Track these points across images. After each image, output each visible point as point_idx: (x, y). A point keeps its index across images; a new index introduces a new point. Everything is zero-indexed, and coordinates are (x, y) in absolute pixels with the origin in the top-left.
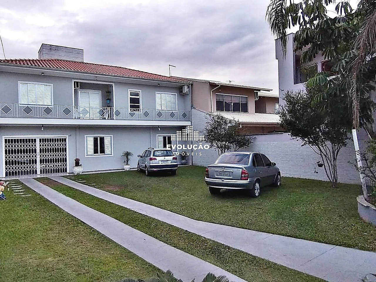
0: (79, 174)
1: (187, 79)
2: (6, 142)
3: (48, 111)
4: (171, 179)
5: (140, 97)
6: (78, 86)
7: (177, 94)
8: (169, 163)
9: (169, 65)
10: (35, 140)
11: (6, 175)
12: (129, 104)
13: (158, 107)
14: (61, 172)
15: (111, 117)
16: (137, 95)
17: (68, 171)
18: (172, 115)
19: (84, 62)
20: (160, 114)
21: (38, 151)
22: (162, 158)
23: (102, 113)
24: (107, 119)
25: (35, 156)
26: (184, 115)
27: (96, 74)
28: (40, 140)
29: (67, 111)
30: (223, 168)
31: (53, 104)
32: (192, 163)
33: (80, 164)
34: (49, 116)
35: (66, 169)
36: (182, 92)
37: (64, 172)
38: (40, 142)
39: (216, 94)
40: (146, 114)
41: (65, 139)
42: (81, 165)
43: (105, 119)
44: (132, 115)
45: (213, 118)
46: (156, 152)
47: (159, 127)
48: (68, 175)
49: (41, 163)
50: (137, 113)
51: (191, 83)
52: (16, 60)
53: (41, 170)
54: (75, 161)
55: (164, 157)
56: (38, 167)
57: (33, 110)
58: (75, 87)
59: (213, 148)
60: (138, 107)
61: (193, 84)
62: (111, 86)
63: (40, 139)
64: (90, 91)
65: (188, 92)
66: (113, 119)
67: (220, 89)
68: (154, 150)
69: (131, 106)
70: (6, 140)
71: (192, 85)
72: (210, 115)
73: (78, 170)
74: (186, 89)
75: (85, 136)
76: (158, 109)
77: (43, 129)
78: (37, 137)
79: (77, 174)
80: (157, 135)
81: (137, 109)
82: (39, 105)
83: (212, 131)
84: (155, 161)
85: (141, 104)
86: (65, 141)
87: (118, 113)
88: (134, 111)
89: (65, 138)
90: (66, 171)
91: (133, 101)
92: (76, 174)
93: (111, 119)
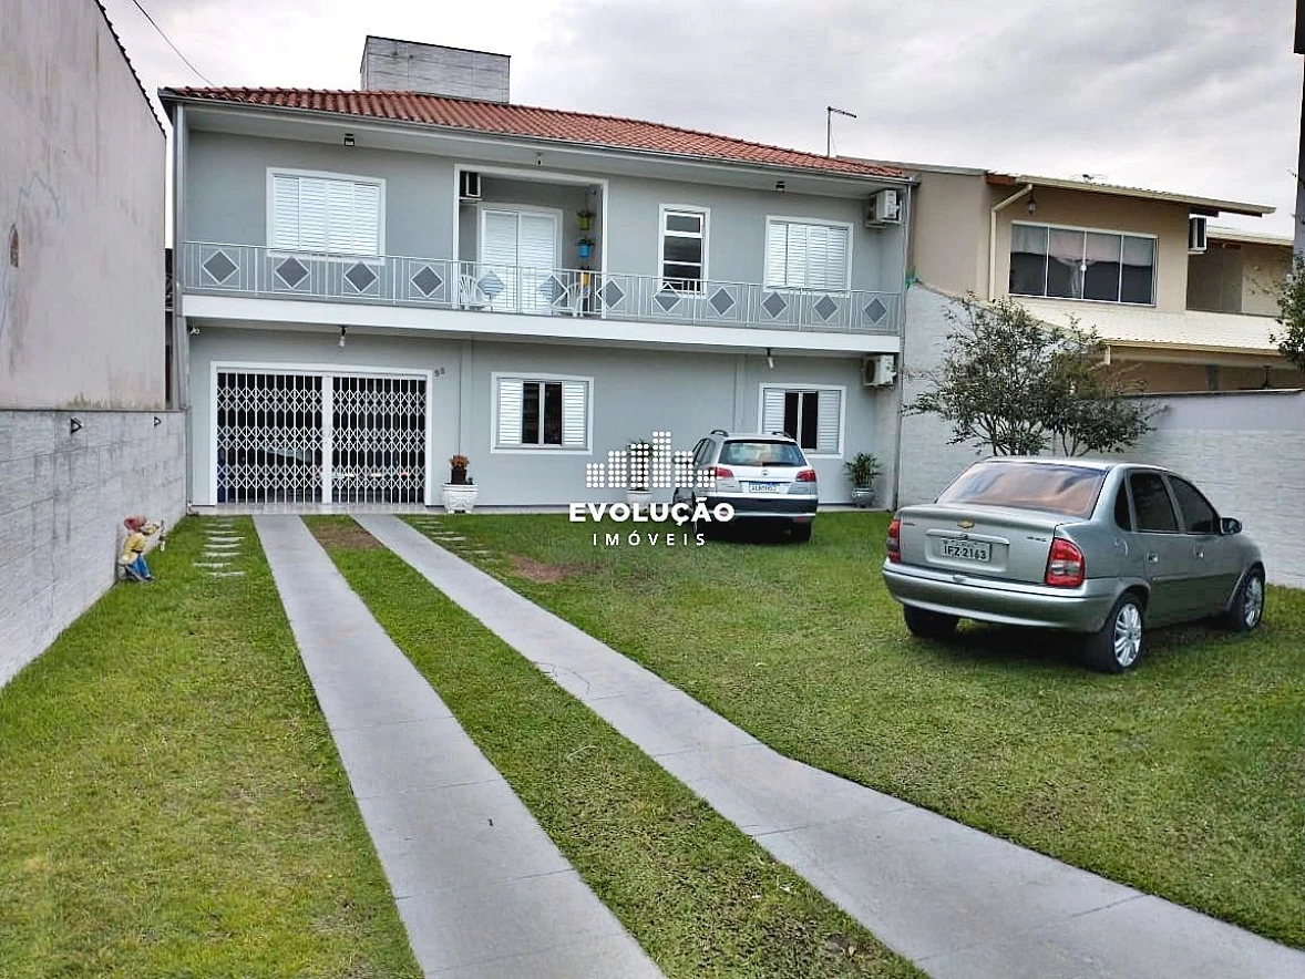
0: (463, 511)
1: (899, 168)
2: (221, 383)
3: (361, 276)
4: (785, 559)
5: (705, 236)
6: (473, 190)
7: (851, 226)
8: (782, 493)
9: (830, 109)
10: (319, 380)
11: (221, 499)
12: (662, 262)
13: (773, 277)
14: (404, 500)
15: (589, 310)
16: (694, 225)
17: (428, 500)
18: (826, 308)
19: (511, 103)
20: (775, 304)
21: (328, 420)
22: (756, 473)
23: (557, 291)
24: (575, 315)
25: (318, 439)
26: (876, 311)
27: (539, 142)
28: (336, 380)
29: (428, 281)
30: (966, 524)
31: (383, 253)
32: (896, 501)
33: (467, 478)
34: (362, 294)
35: (421, 490)
36: (871, 216)
37: (412, 500)
38: (336, 388)
39: (1015, 222)
40: (722, 301)
41: (423, 384)
42: (471, 479)
43: (571, 315)
44: (667, 303)
45: (980, 317)
46: (733, 447)
47: (769, 355)
48: (426, 512)
49: (335, 463)
50: (685, 296)
51: (911, 179)
52: (262, 92)
53: (335, 489)
54: (453, 464)
55: (762, 469)
56: (327, 474)
57: (310, 273)
58: (462, 193)
59: (970, 442)
60: (696, 272)
61: (919, 184)
62: (595, 191)
63: (335, 378)
64: (524, 211)
65: (897, 219)
66: (598, 317)
67: (1032, 201)
68: (726, 439)
69: (669, 271)
70: (221, 377)
71: (916, 187)
72: (967, 306)
73: (458, 498)
74: (888, 206)
75: (494, 375)
76: (772, 284)
77: (342, 344)
78: (328, 368)
79: (456, 511)
80: (762, 386)
81: (686, 282)
82: (331, 255)
83: (972, 371)
84: (728, 481)
85: (706, 265)
86: (422, 391)
87: (614, 295)
88: (676, 291)
89: (422, 379)
90: (421, 500)
91: (676, 249)
92: (453, 512)
93: (586, 316)
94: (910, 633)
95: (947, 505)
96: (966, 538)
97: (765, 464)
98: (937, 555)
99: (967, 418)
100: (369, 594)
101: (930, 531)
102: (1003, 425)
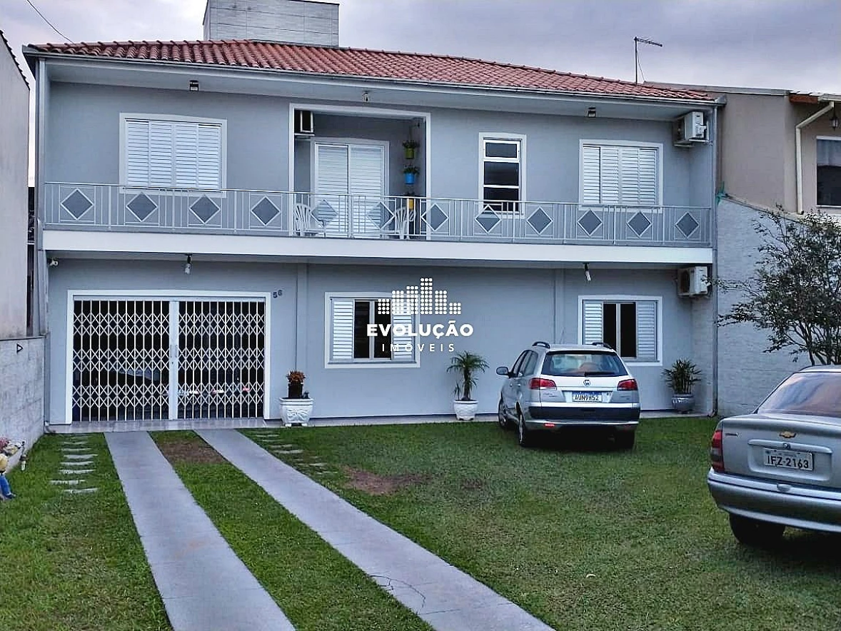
0: (300, 424)
1: (703, 91)
2: (77, 311)
3: (205, 208)
4: (610, 466)
5: (521, 159)
6: (307, 127)
7: (661, 146)
8: (605, 403)
9: (636, 39)
10: (166, 304)
11: (75, 417)
12: (481, 186)
13: (588, 197)
14: (245, 415)
15: (415, 232)
16: (511, 150)
17: (267, 415)
18: (640, 223)
19: (340, 46)
20: (590, 222)
21: (174, 341)
22: (577, 383)
23: (386, 217)
24: (402, 238)
25: (166, 359)
26: (688, 225)
27: (366, 81)
28: (182, 304)
29: (266, 211)
30: (787, 433)
31: (225, 187)
32: (716, 407)
33: (303, 392)
34: (205, 225)
35: (261, 405)
36: (678, 136)
37: (252, 414)
38: (182, 311)
39: (819, 137)
40: (539, 221)
41: (262, 305)
42: (307, 394)
43: (398, 237)
44: (488, 224)
45: (790, 229)
46: (555, 358)
47: (586, 269)
48: (265, 425)
49: (181, 381)
50: (505, 217)
51: (716, 101)
52: (116, 46)
53: (181, 406)
54: (290, 379)
55: (584, 378)
56: (174, 393)
57: (158, 207)
58: (297, 130)
59: (786, 349)
60: (514, 195)
61: (724, 105)
62: (420, 123)
63: (180, 303)
64: (353, 144)
65: (705, 138)
66: (424, 239)
67: (835, 118)
68: (548, 350)
69: (489, 194)
70: (77, 304)
71: (721, 108)
72: (777, 219)
73: (297, 411)
74: (696, 126)
75: (328, 295)
76: (586, 202)
77: (187, 271)
78: (174, 294)
79: (293, 425)
80: (581, 298)
81: (505, 203)
82: (178, 190)
83: (784, 281)
84: (551, 391)
85: (523, 187)
86: (262, 312)
87: (438, 218)
88: (495, 212)
89: (262, 301)
90: (261, 414)
91: (493, 173)
92: (290, 425)
93: (412, 238)
94: (738, 541)
95: (768, 414)
96: (789, 447)
97: (587, 374)
98: (761, 465)
99: (782, 327)
100: (214, 509)
101: (752, 441)
102: (818, 332)
